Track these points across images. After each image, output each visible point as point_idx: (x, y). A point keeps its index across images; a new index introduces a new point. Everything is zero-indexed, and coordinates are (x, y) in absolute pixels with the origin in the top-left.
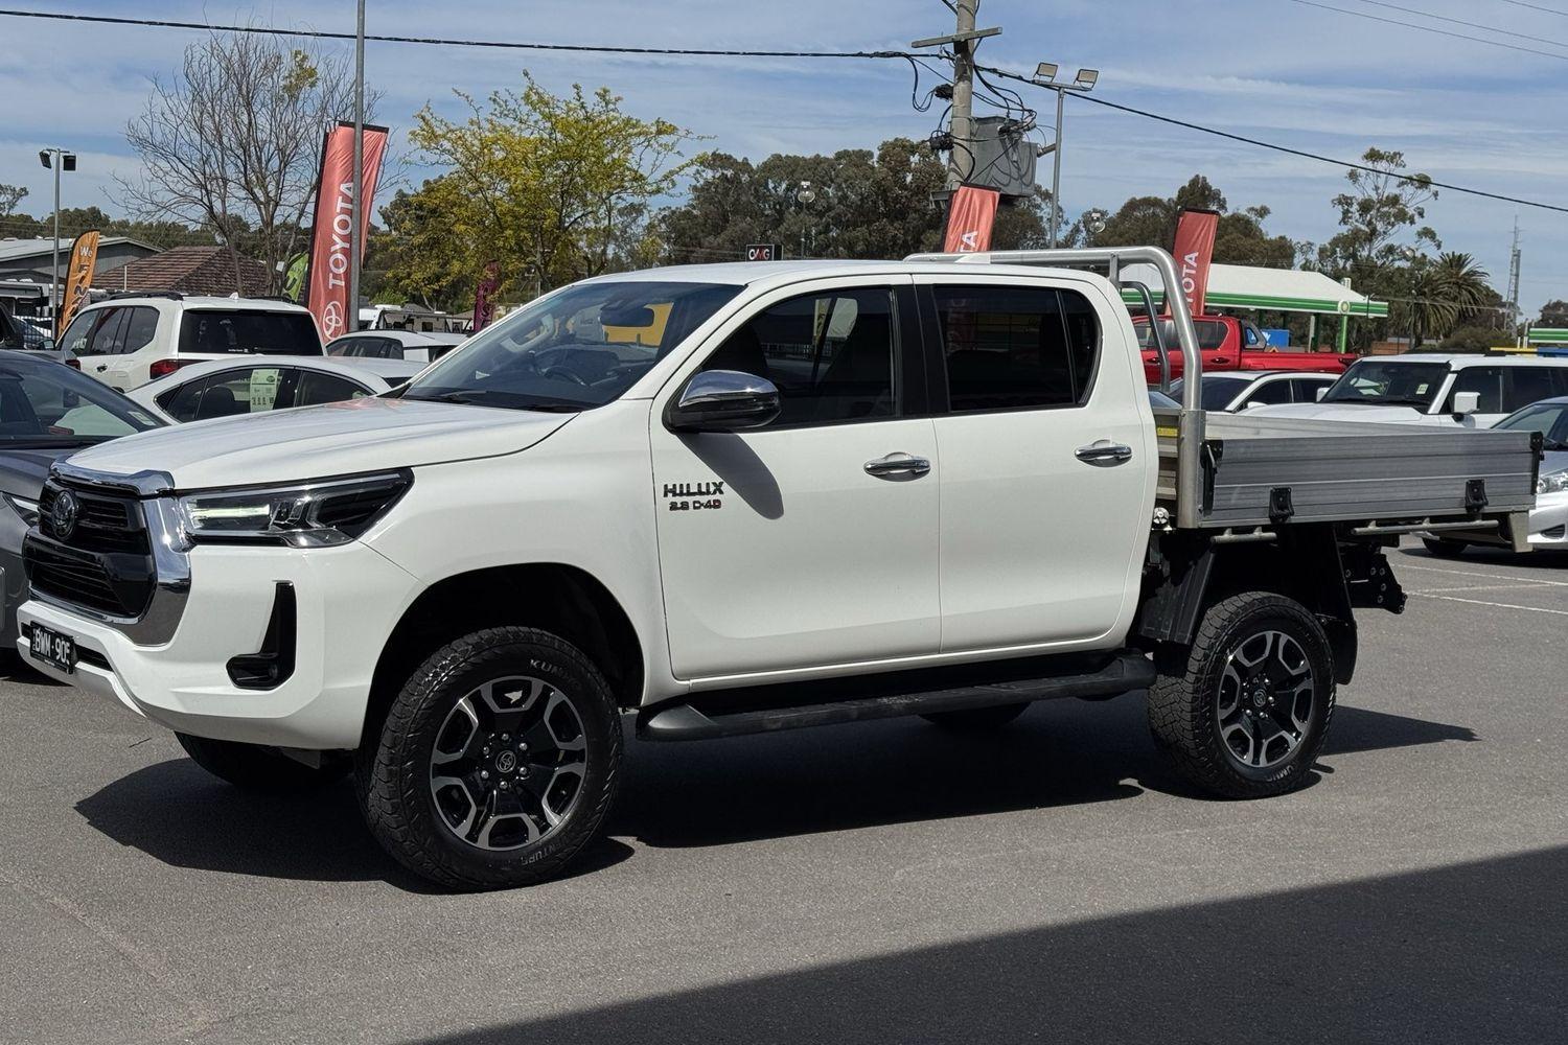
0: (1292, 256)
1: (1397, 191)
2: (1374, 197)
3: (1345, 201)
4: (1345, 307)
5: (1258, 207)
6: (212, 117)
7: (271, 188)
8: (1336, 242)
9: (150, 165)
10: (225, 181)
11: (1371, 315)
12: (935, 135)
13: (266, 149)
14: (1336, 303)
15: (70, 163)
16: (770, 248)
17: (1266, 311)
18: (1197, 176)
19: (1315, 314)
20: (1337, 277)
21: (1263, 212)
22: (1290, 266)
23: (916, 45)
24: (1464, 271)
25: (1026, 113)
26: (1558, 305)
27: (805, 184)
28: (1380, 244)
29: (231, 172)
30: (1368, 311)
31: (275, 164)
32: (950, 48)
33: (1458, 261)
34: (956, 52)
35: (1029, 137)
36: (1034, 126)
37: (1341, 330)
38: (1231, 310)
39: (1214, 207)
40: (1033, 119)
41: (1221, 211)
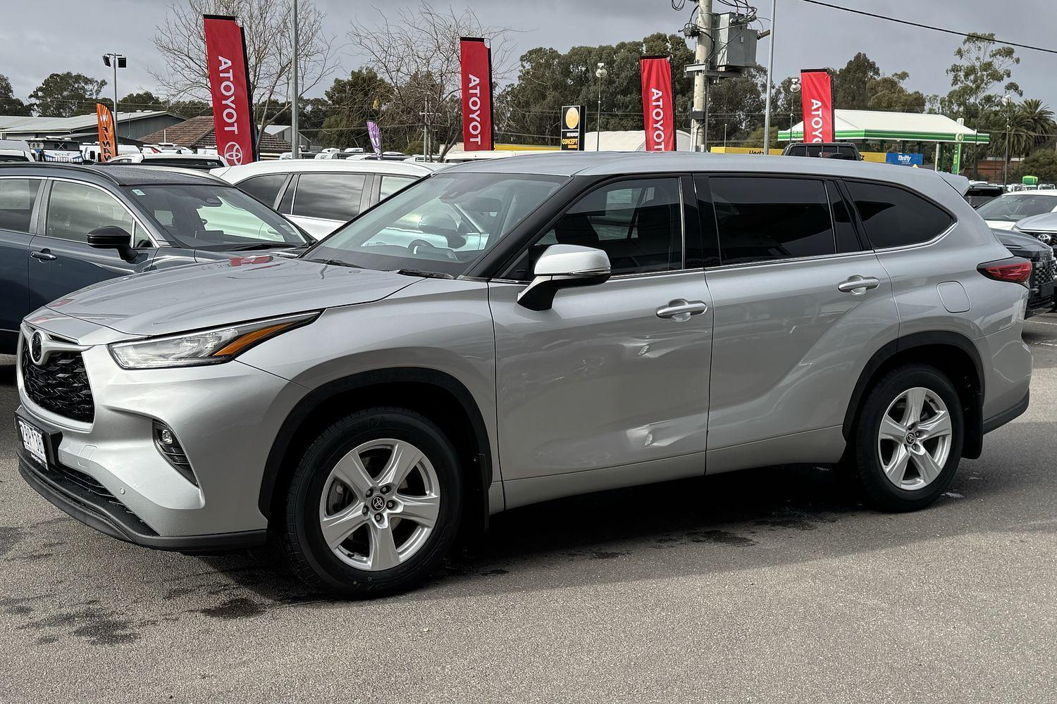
0: (924, 105)
1: (990, 60)
2: (978, 64)
3: (955, 69)
4: (960, 137)
5: (899, 73)
8: (951, 95)
9: (172, 64)
11: (978, 143)
12: (687, 26)
14: (955, 135)
15: (122, 63)
17: (907, 141)
18: (860, 53)
19: (940, 143)
20: (954, 117)
21: (904, 76)
22: (922, 111)
24: (1039, 110)
25: (750, 10)
27: (600, 65)
28: (982, 95)
30: (976, 140)
33: (1034, 104)
35: (752, 26)
36: (756, 18)
37: (958, 153)
38: (883, 141)
39: (871, 74)
40: (754, 13)
41: (876, 77)
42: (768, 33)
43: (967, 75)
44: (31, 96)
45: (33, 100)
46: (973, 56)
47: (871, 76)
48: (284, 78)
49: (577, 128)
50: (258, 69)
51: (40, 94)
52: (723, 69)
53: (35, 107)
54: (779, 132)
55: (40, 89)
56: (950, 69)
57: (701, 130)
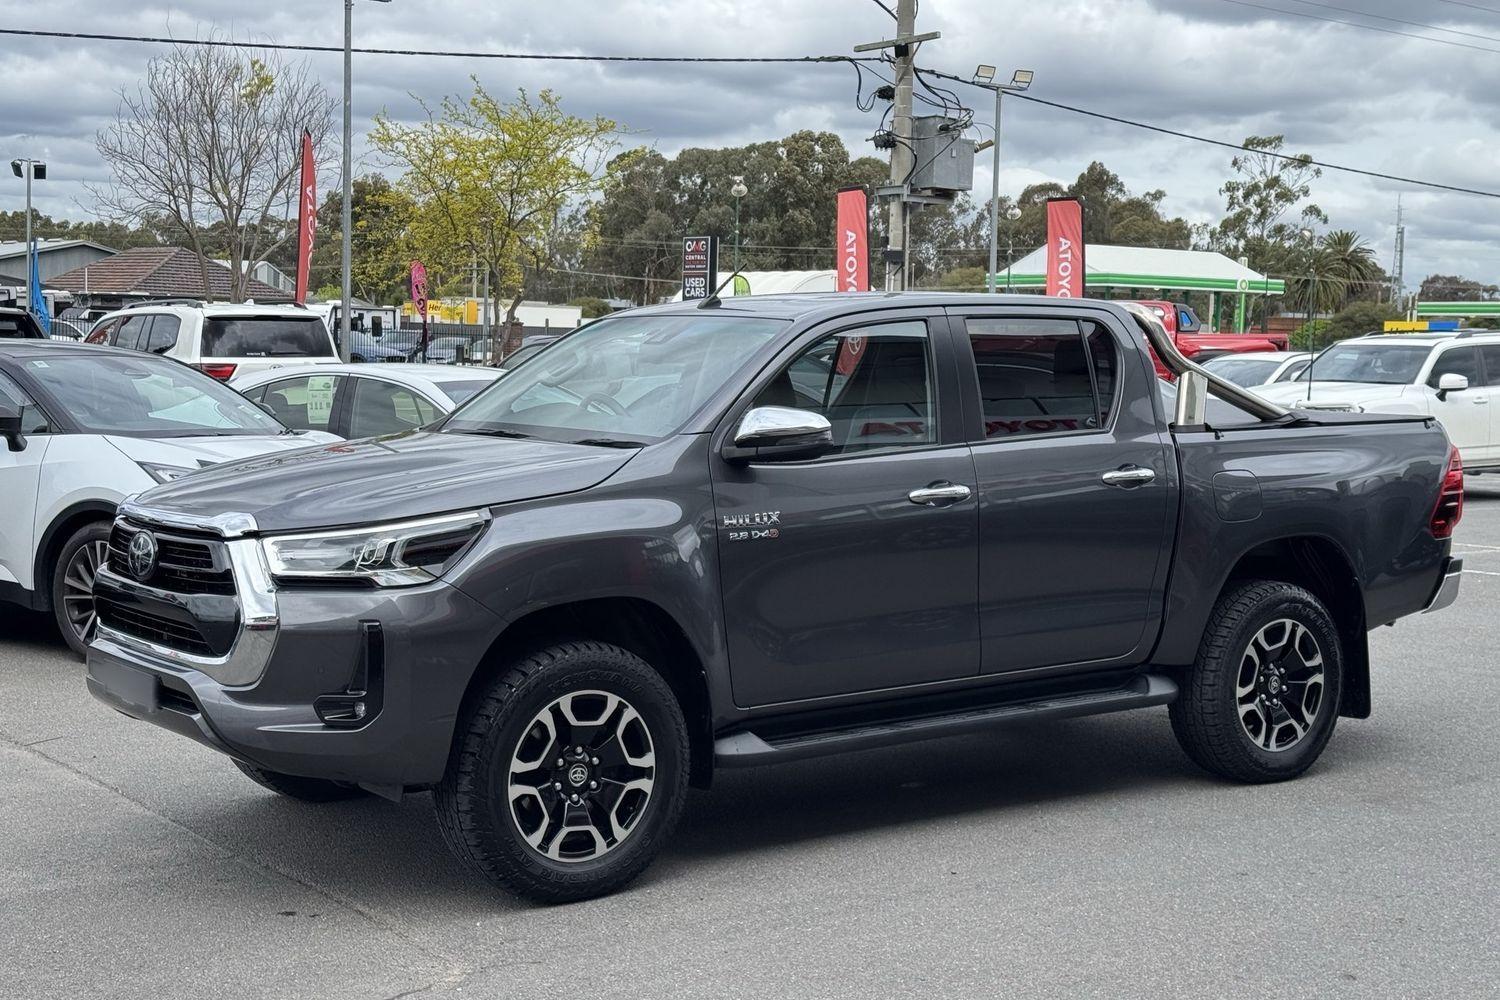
0: (1188, 236)
1: (1280, 173)
2: (1262, 180)
3: (1231, 188)
4: (1244, 285)
5: (1153, 192)
6: (178, 126)
7: (234, 192)
8: (1227, 225)
10: (191, 187)
11: (1269, 293)
12: (877, 134)
13: (228, 156)
14: (1235, 282)
15: (40, 172)
16: (706, 240)
17: (1169, 290)
18: (1095, 163)
19: (1216, 293)
20: (1233, 254)
21: (1158, 195)
22: (1186, 247)
23: (858, 49)
24: (1351, 249)
25: (964, 113)
26: (1436, 279)
27: (735, 179)
28: (1270, 224)
29: (195, 177)
30: (1267, 289)
31: (237, 169)
32: (891, 51)
33: (1345, 240)
34: (897, 55)
35: (967, 135)
36: (972, 124)
37: (1240, 307)
38: (1136, 290)
39: (1114, 192)
40: (970, 117)
41: (1119, 196)
42: (990, 144)
43: (1246, 196)
46: (1257, 170)
47: (1113, 196)
52: (929, 193)
56: (1224, 187)
57: (899, 276)
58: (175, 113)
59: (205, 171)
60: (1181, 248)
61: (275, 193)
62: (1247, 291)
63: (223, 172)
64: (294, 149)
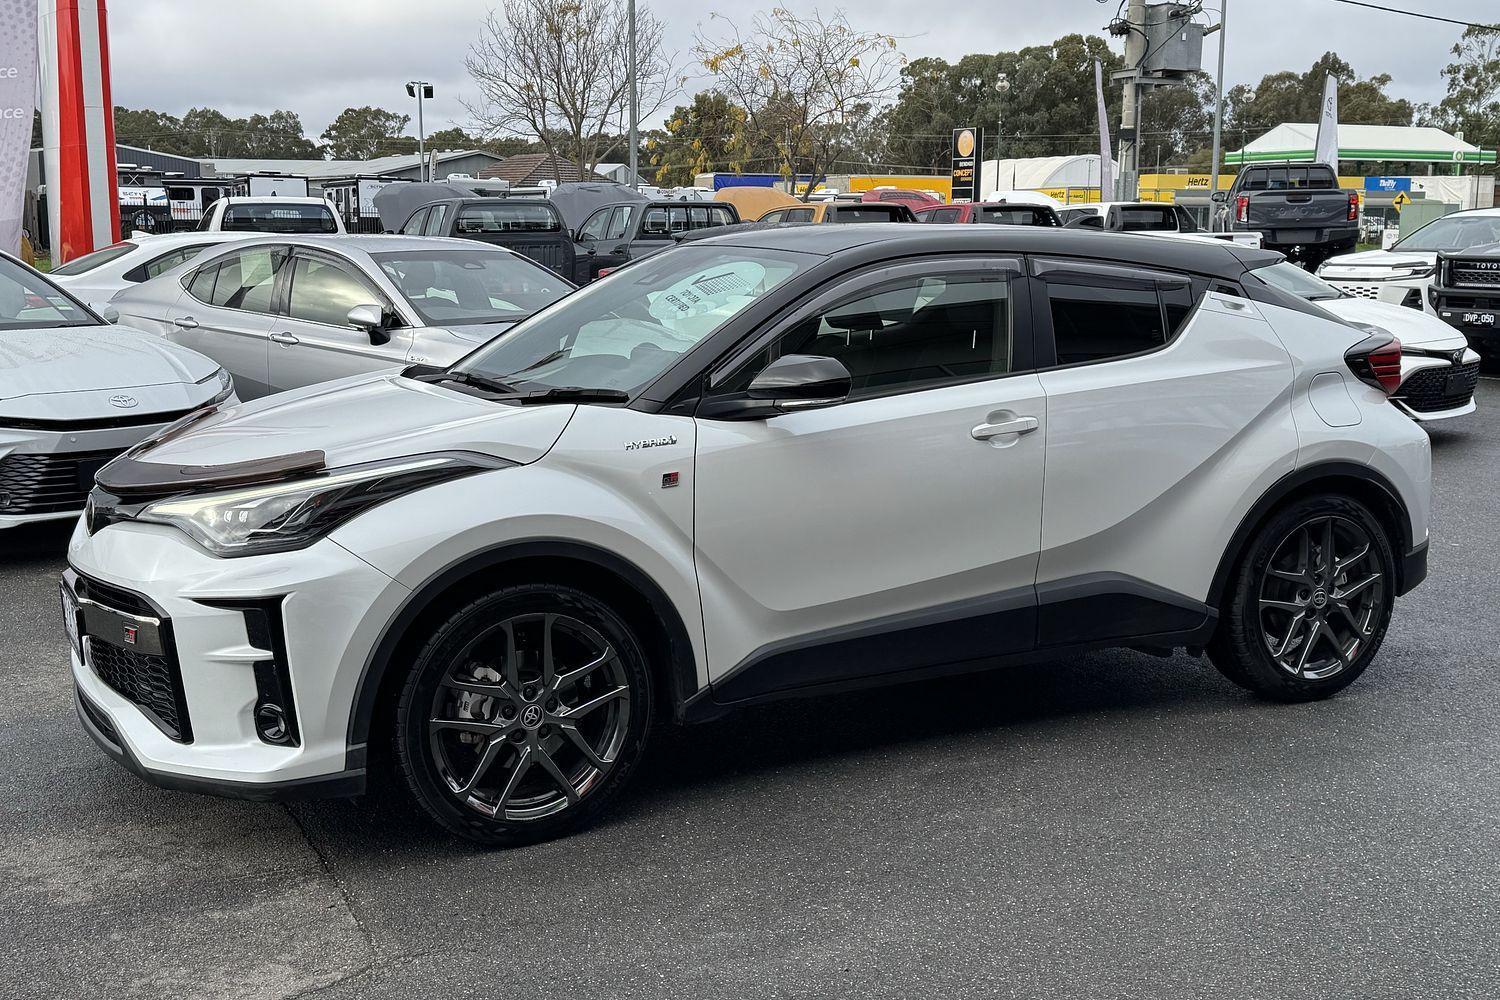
0: (1410, 115)
1: (1496, 58)
2: (1481, 64)
3: (1453, 70)
4: (1459, 156)
5: (1378, 76)
6: (532, 49)
7: (579, 103)
8: (1447, 103)
9: (487, 92)
10: (545, 100)
11: (1482, 163)
12: (1113, 23)
14: (1452, 153)
15: (429, 93)
17: (1391, 162)
18: (1328, 53)
19: (1433, 164)
20: (1451, 130)
21: (1384, 79)
22: (1409, 123)
27: (1001, 76)
28: (1486, 102)
29: (549, 94)
30: (1480, 159)
31: (581, 84)
35: (1196, 19)
36: (1201, 9)
38: (1361, 163)
39: (1344, 78)
40: (1200, 3)
41: (1350, 82)
42: (1217, 27)
43: (1467, 78)
44: (323, 136)
45: (327, 141)
46: (1475, 54)
47: (1344, 81)
48: (616, 104)
49: (971, 155)
50: (587, 95)
51: (333, 133)
52: (1160, 74)
53: (328, 149)
54: (1227, 154)
55: (333, 128)
56: (1446, 70)
57: (1131, 152)
58: (529, 39)
59: (555, 88)
60: (1403, 125)
61: (611, 103)
62: (1462, 161)
63: (570, 84)
64: (626, 66)
